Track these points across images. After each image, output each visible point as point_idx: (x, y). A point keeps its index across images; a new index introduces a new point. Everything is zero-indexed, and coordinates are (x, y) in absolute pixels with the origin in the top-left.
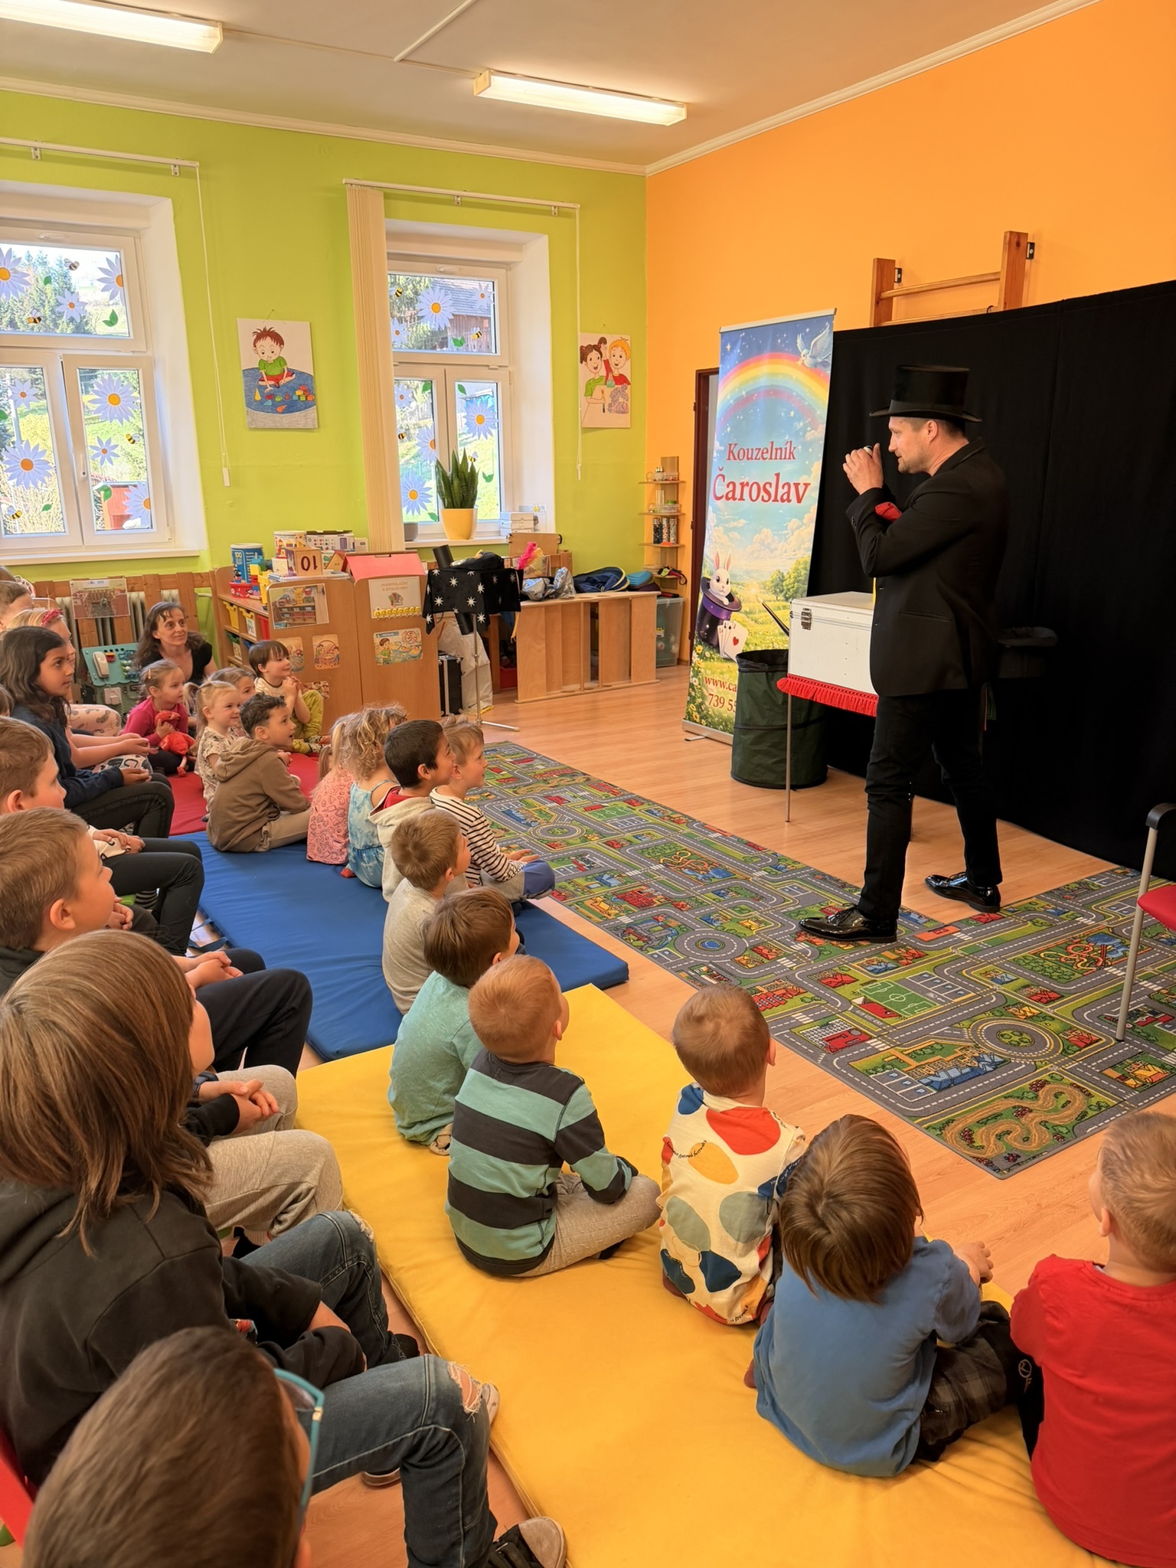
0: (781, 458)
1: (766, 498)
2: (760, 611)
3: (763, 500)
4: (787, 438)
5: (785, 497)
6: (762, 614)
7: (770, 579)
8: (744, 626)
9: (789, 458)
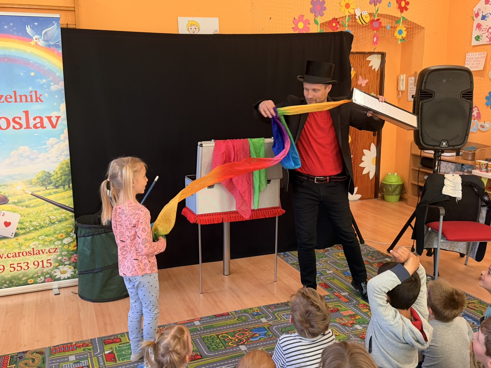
0: (26, 101)
1: (17, 126)
2: (30, 199)
3: (14, 128)
4: (30, 89)
5: (39, 125)
6: (32, 201)
7: (36, 178)
8: (14, 212)
9: (37, 101)
